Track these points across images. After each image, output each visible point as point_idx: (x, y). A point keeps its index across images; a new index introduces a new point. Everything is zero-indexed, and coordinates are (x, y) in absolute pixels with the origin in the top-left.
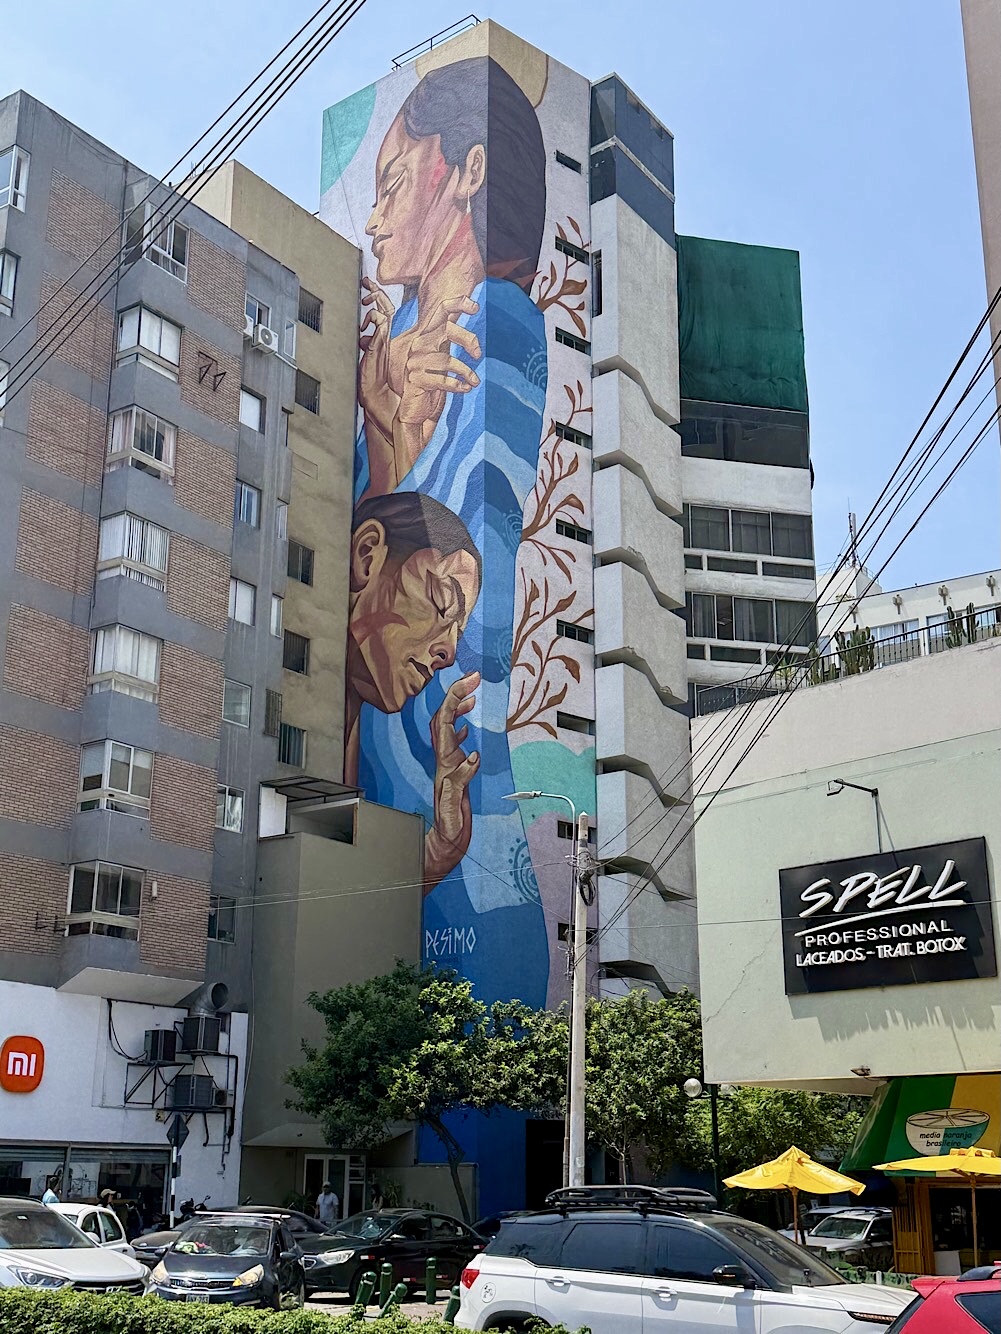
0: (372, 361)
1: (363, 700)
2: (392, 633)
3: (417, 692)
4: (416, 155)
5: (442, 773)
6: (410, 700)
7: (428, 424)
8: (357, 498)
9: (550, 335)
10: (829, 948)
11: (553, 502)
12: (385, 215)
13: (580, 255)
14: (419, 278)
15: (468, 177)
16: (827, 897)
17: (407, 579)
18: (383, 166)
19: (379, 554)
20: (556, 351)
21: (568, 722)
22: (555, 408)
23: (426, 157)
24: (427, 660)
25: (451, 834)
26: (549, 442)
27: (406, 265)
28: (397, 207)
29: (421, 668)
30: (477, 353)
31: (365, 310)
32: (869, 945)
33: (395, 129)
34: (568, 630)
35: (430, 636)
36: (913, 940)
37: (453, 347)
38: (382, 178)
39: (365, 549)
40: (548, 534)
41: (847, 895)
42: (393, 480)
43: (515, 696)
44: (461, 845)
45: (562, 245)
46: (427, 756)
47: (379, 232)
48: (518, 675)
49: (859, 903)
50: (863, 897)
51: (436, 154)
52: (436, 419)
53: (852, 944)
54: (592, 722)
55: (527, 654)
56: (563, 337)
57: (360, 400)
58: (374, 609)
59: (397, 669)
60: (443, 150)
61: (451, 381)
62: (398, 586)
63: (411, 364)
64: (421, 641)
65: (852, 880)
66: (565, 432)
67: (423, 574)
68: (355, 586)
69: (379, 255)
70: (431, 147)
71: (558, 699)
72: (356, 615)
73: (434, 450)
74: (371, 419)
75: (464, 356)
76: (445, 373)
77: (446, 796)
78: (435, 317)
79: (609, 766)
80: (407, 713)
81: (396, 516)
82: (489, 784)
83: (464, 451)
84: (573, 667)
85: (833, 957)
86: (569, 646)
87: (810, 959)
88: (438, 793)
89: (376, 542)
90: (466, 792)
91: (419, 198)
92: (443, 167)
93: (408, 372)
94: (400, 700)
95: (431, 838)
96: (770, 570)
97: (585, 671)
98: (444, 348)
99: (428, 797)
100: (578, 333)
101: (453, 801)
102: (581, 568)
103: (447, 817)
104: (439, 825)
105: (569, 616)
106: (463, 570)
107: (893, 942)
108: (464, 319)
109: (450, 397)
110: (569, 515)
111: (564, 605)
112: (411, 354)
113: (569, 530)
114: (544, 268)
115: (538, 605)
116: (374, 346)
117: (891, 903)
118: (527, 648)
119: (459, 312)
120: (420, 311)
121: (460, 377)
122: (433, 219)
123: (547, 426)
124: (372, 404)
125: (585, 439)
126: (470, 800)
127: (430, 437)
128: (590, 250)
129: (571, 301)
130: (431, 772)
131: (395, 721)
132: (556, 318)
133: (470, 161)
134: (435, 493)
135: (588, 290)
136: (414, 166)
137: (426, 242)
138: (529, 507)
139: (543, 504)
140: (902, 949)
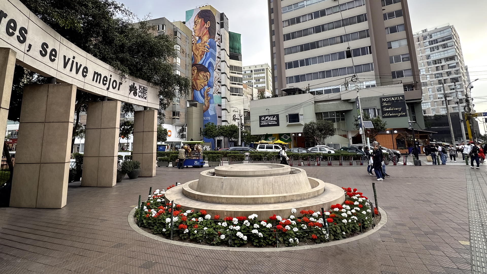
0: (194, 46)
1: (194, 89)
2: (198, 81)
3: (202, 89)
4: (200, 20)
5: (205, 99)
6: (201, 90)
7: (202, 56)
8: (193, 63)
9: (217, 45)
10: (264, 123)
11: (217, 66)
12: (195, 27)
13: (219, 35)
14: (201, 37)
15: (208, 25)
16: (264, 118)
17: (200, 74)
18: (195, 21)
19: (196, 71)
20: (217, 47)
21: (219, 93)
22: (217, 55)
23: (201, 21)
24: (203, 85)
25: (207, 106)
26: (217, 59)
27: (199, 34)
28: (197, 27)
29: (202, 86)
30: (209, 48)
31: (193, 39)
32: (268, 123)
33: (197, 16)
34: (219, 82)
35: (204, 82)
36: (272, 123)
37: (206, 46)
38: (195, 22)
39: (194, 70)
40: (217, 70)
41: (266, 118)
42: (197, 62)
43: (214, 90)
44: (208, 107)
45: (218, 34)
46: (204, 97)
47: (195, 29)
48: (214, 87)
49: (267, 119)
50: (268, 119)
51: (203, 21)
52: (204, 55)
53: (266, 123)
54: (221, 93)
55: (215, 85)
56: (218, 46)
57: (192, 51)
58: (195, 78)
59: (199, 86)
60: (204, 21)
61: (206, 51)
62: (199, 75)
63: (200, 47)
64: (202, 83)
65: (266, 117)
66: (218, 57)
67: (202, 74)
68: (192, 75)
69: (195, 32)
70: (202, 20)
71: (218, 90)
72: (193, 78)
73: (203, 59)
74: (194, 54)
75: (207, 48)
76: (205, 49)
77: (206, 102)
78: (203, 42)
79: (223, 98)
80: (200, 91)
81: (198, 66)
82: (212, 100)
83: (207, 60)
84: (219, 86)
85: (264, 124)
86: (219, 84)
87: (262, 124)
88: (205, 101)
89: (195, 70)
90: (209, 101)
91: (201, 26)
92: (204, 23)
93: (199, 48)
94: (199, 90)
95: (204, 106)
96: (238, 73)
97: (220, 86)
98: (205, 46)
99: (204, 101)
100: (219, 45)
101: (207, 102)
102: (220, 74)
103: (206, 104)
104: (205, 105)
105: (219, 80)
106: (208, 75)
107: (270, 123)
108: (207, 43)
109: (205, 52)
110: (219, 68)
111: (218, 79)
112: (200, 46)
113: (219, 70)
114: (216, 37)
115: (216, 79)
116: (194, 44)
117: (270, 119)
118: (215, 84)
119: (206, 42)
120: (201, 41)
121: (207, 50)
122: (203, 29)
123: (216, 57)
124: (194, 51)
125: (220, 58)
126: (209, 102)
127: (203, 57)
128: (221, 34)
129: (218, 41)
130: (204, 98)
131: (199, 92)
132: (217, 43)
133: (208, 23)
134: (203, 64)
135: (220, 39)
136: (200, 22)
137: (202, 32)
138: (215, 67)
139: (216, 66)
140: (271, 123)
